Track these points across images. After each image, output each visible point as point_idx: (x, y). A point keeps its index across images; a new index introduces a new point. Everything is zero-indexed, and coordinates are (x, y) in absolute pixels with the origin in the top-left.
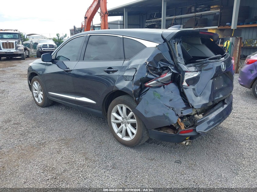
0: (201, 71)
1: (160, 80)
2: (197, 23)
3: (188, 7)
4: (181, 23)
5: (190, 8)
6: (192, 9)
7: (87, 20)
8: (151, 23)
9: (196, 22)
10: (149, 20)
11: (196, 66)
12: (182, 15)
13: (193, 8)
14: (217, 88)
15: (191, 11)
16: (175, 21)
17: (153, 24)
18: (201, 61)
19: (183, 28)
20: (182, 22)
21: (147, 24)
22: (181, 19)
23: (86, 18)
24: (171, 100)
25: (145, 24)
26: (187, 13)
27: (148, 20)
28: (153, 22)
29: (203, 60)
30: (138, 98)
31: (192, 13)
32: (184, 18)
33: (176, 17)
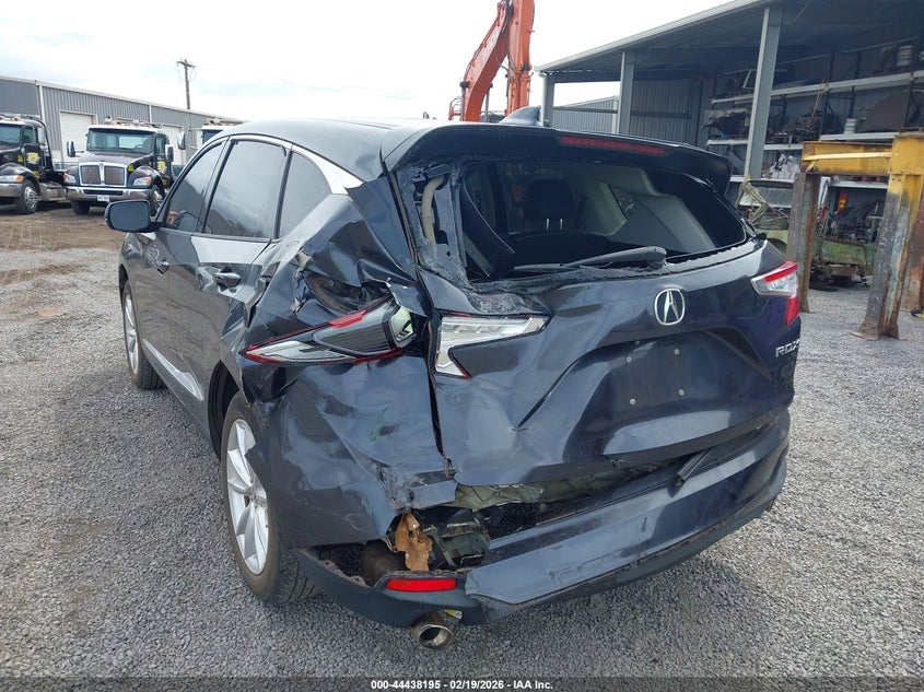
0: (549, 315)
1: (324, 339)
2: (917, 114)
3: (884, 49)
4: (852, 110)
5: (894, 53)
6: (901, 54)
7: (468, 92)
8: (729, 112)
9: (912, 110)
10: (723, 96)
11: (531, 290)
12: (856, 78)
13: (905, 54)
14: (633, 401)
15: (895, 62)
16: (827, 105)
17: (738, 115)
18: (551, 271)
19: (857, 130)
20: (855, 109)
21: (713, 112)
22: (853, 94)
23: (464, 85)
24: (385, 431)
25: (706, 112)
26: (876, 74)
27: (719, 97)
28: (740, 106)
29: (557, 266)
30: (271, 405)
31: (896, 70)
32: (866, 92)
33: (832, 85)
